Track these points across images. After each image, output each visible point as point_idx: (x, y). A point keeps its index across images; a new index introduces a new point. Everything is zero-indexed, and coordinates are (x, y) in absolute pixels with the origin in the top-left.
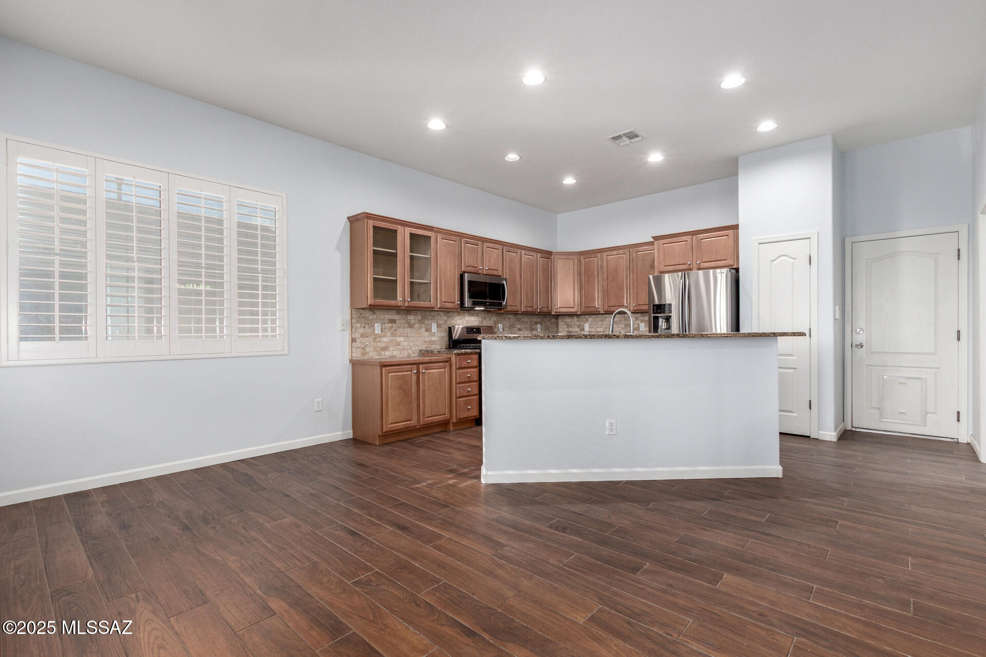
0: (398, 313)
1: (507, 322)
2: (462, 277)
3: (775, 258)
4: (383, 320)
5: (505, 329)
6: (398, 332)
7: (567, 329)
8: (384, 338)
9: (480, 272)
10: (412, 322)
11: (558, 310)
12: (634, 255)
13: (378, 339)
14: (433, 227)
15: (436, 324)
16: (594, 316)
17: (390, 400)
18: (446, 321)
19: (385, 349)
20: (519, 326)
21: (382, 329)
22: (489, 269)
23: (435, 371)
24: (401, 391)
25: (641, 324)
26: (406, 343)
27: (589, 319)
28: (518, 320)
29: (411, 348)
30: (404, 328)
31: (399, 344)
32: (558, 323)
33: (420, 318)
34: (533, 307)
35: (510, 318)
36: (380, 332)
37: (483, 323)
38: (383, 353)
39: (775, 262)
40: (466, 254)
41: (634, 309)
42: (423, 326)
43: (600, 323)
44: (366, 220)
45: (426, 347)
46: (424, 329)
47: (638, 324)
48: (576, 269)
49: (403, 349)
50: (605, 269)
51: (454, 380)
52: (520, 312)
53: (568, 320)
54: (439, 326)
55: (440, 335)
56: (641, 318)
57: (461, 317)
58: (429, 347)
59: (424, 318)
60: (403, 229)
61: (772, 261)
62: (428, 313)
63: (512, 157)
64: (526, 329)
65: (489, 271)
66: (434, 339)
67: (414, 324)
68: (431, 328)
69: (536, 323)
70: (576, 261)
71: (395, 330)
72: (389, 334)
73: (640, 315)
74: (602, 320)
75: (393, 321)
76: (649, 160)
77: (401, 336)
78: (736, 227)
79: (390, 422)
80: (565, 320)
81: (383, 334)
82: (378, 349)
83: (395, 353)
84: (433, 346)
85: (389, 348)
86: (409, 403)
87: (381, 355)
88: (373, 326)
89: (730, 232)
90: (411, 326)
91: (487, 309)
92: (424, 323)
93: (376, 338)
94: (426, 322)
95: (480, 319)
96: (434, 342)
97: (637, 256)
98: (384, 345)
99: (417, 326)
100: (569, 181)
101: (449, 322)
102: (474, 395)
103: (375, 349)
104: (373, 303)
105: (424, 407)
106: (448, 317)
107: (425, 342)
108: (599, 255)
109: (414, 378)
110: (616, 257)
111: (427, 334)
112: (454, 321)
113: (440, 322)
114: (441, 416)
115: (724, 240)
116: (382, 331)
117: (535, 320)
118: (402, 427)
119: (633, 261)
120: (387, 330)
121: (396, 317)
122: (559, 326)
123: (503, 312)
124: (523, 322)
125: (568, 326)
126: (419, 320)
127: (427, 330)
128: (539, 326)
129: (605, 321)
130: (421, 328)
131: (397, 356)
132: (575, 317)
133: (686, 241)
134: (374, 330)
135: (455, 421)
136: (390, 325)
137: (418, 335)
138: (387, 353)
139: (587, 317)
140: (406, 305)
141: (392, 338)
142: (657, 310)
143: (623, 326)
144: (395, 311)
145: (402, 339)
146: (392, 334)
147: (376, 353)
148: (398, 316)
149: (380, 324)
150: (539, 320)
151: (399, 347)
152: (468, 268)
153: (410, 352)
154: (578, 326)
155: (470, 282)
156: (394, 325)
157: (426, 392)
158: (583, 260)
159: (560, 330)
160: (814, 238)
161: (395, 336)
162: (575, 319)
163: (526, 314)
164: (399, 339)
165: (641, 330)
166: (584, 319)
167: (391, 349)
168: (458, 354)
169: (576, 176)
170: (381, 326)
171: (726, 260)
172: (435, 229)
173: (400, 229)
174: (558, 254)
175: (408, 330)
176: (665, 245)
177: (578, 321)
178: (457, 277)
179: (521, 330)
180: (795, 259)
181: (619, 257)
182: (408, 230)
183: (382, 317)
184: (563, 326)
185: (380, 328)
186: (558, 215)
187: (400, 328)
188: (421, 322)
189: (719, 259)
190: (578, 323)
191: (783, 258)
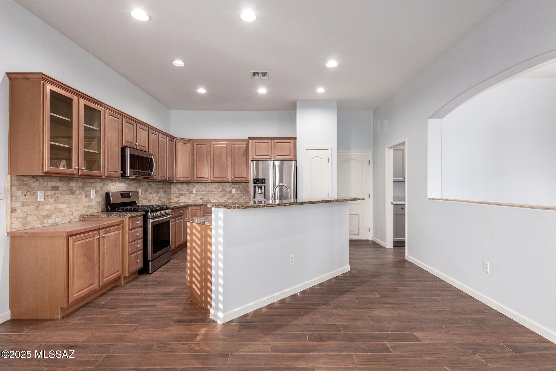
0: (61, 181)
1: (143, 188)
2: (123, 150)
3: (314, 157)
4: (46, 187)
5: (142, 193)
6: (61, 199)
7: (179, 192)
8: (47, 206)
9: (135, 147)
10: (74, 189)
11: (178, 179)
12: (232, 146)
13: (41, 207)
14: (103, 103)
15: (94, 190)
16: (200, 184)
17: (76, 269)
18: (102, 187)
19: (47, 217)
20: (150, 191)
21: (44, 197)
22: (141, 146)
23: (112, 234)
24: (86, 257)
25: (232, 189)
26: (68, 210)
27: (196, 186)
28: (150, 185)
29: (72, 214)
30: (67, 194)
31: (61, 211)
32: (171, 187)
33: (81, 185)
34: (164, 177)
35: (145, 185)
36: (43, 200)
37: (128, 189)
38: (45, 221)
39: (314, 160)
40: (126, 132)
41: (232, 180)
42: (83, 192)
43: (204, 188)
44: (42, 82)
45: (86, 212)
46: (84, 195)
47: (231, 190)
48: (190, 151)
49: (65, 216)
50: (212, 153)
51: (127, 239)
52: (157, 180)
53: (179, 186)
54: (96, 192)
55: (97, 200)
56: (233, 186)
57: (113, 184)
58: (88, 211)
59: (84, 184)
60: (77, 99)
61: (312, 159)
62: (88, 180)
63: (178, 63)
64: (155, 192)
65: (141, 147)
66: (92, 203)
67: (75, 191)
68: (90, 194)
69: (160, 188)
70: (191, 145)
71: (58, 197)
72: (52, 201)
73: (232, 184)
74: (206, 187)
75: (55, 188)
76: (258, 91)
77: (64, 202)
78: (295, 139)
79: (76, 291)
80: (176, 186)
81: (46, 202)
82: (40, 217)
83: (58, 220)
84: (91, 210)
85: (51, 215)
86: (92, 269)
87: (44, 224)
88: (35, 194)
89: (292, 141)
90: (72, 193)
91: (138, 178)
92: (84, 190)
93: (39, 206)
94: (86, 189)
95: (127, 186)
96: (91, 207)
97: (234, 147)
98: (47, 213)
99: (78, 192)
100: (202, 90)
101: (104, 189)
102: (139, 250)
103: (37, 217)
104: (49, 171)
105: (104, 270)
106: (104, 184)
107: (85, 207)
108: (208, 143)
109: (96, 243)
110: (220, 146)
111: (87, 199)
112: (108, 187)
113: (98, 188)
114: (116, 274)
115: (289, 145)
116: (44, 199)
117: (159, 186)
118: (86, 293)
119: (231, 150)
120: (50, 197)
121: (59, 184)
122: (172, 190)
123: (148, 180)
124: (153, 187)
125: (179, 190)
126: (80, 187)
127: (86, 196)
128: (161, 190)
129: (208, 187)
130: (81, 194)
131: (60, 223)
132: (185, 184)
133: (268, 142)
134: (37, 198)
135: (127, 275)
136: (53, 192)
137: (79, 201)
138: (50, 221)
139: (194, 184)
140: (80, 173)
141: (55, 205)
142: (256, 182)
143: (221, 190)
144: (58, 178)
145: (64, 205)
146: (55, 201)
147: (39, 222)
148: (61, 183)
149: (43, 192)
150: (161, 186)
151: (61, 214)
152: (127, 143)
153: (72, 217)
154: (188, 190)
155: (132, 156)
156: (57, 192)
157: (106, 254)
158: (195, 146)
159: (172, 192)
160: (330, 149)
161: (58, 203)
162: (185, 185)
163: (160, 181)
164: (61, 206)
165: (232, 193)
166: (192, 186)
167: (53, 216)
168: (131, 217)
169: (206, 88)
170: (44, 193)
171: (289, 156)
172: (104, 105)
173: (75, 98)
174: (178, 139)
175: (70, 197)
176: (256, 143)
177: (187, 186)
178: (119, 150)
179: (152, 194)
180: (322, 159)
181: (222, 146)
182: (82, 102)
183: (45, 184)
184: (175, 190)
185: (43, 196)
186: (172, 111)
187: (62, 195)
188: (82, 188)
189: (286, 155)
190: (187, 188)
191: (316, 158)
